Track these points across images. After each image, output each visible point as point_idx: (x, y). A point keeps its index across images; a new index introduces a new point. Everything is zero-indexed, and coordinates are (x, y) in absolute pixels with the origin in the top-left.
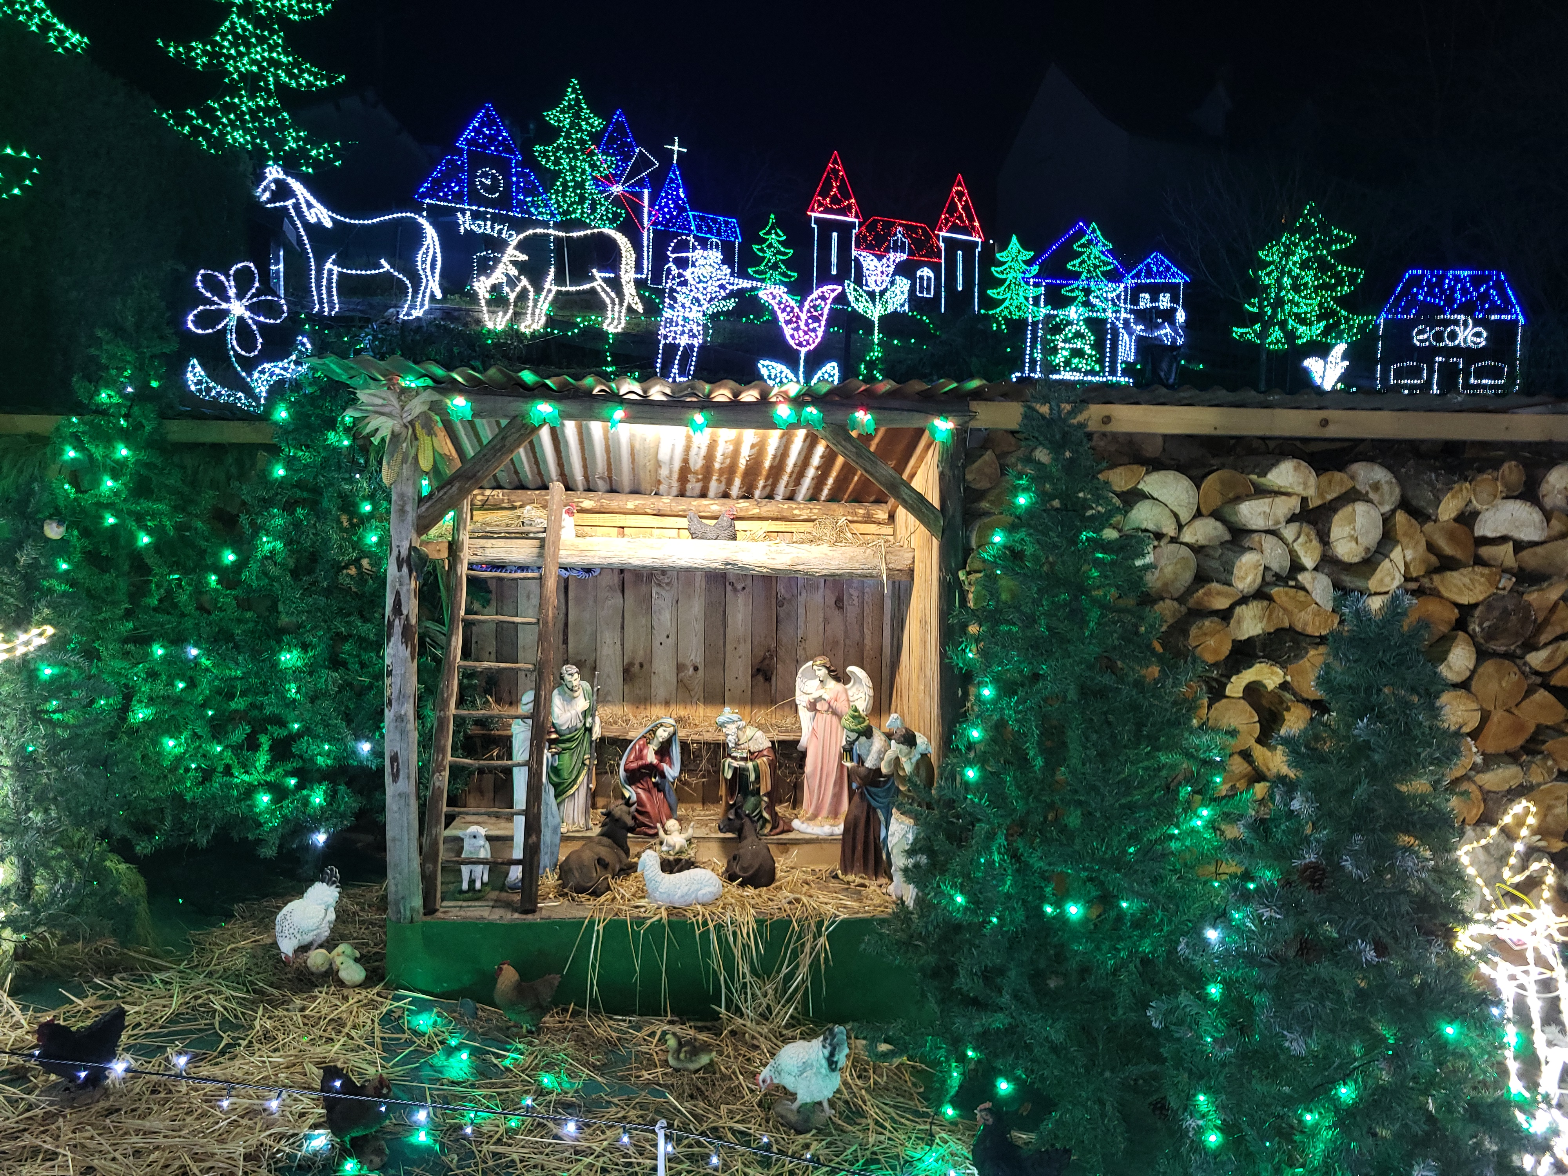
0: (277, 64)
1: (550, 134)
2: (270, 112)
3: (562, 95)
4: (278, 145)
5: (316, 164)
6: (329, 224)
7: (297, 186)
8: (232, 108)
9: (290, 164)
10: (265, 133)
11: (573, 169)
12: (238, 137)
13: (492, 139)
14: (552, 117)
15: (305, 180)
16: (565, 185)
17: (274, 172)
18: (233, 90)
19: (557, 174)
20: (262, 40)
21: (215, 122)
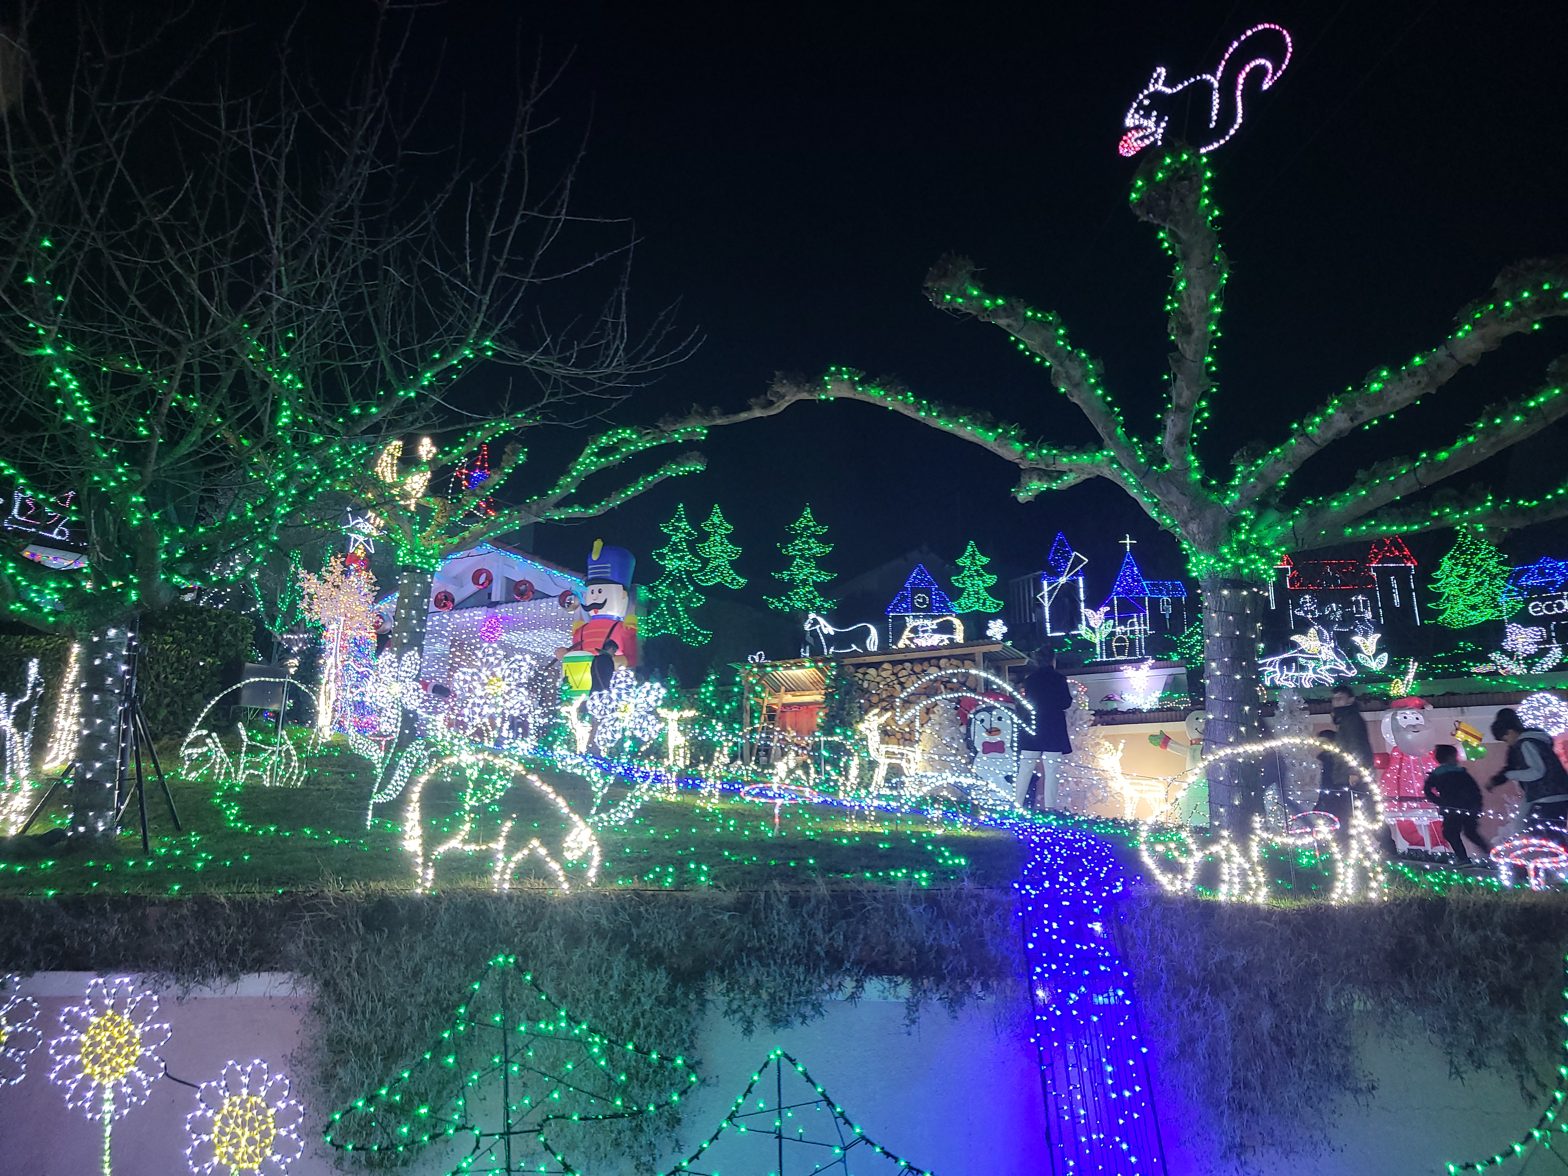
0: (812, 574)
1: (960, 570)
2: (810, 592)
3: (965, 549)
4: (813, 604)
5: (827, 609)
6: (832, 633)
7: (820, 619)
8: (797, 593)
9: (818, 611)
10: (809, 601)
11: (973, 585)
12: (799, 604)
13: (922, 580)
14: (960, 562)
15: (823, 616)
16: (969, 594)
17: (812, 615)
18: (797, 587)
19: (963, 589)
20: (807, 566)
21: (791, 600)
